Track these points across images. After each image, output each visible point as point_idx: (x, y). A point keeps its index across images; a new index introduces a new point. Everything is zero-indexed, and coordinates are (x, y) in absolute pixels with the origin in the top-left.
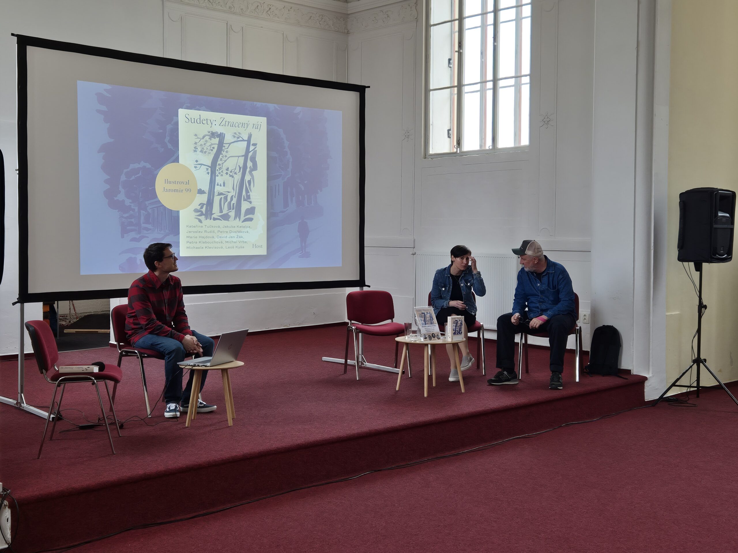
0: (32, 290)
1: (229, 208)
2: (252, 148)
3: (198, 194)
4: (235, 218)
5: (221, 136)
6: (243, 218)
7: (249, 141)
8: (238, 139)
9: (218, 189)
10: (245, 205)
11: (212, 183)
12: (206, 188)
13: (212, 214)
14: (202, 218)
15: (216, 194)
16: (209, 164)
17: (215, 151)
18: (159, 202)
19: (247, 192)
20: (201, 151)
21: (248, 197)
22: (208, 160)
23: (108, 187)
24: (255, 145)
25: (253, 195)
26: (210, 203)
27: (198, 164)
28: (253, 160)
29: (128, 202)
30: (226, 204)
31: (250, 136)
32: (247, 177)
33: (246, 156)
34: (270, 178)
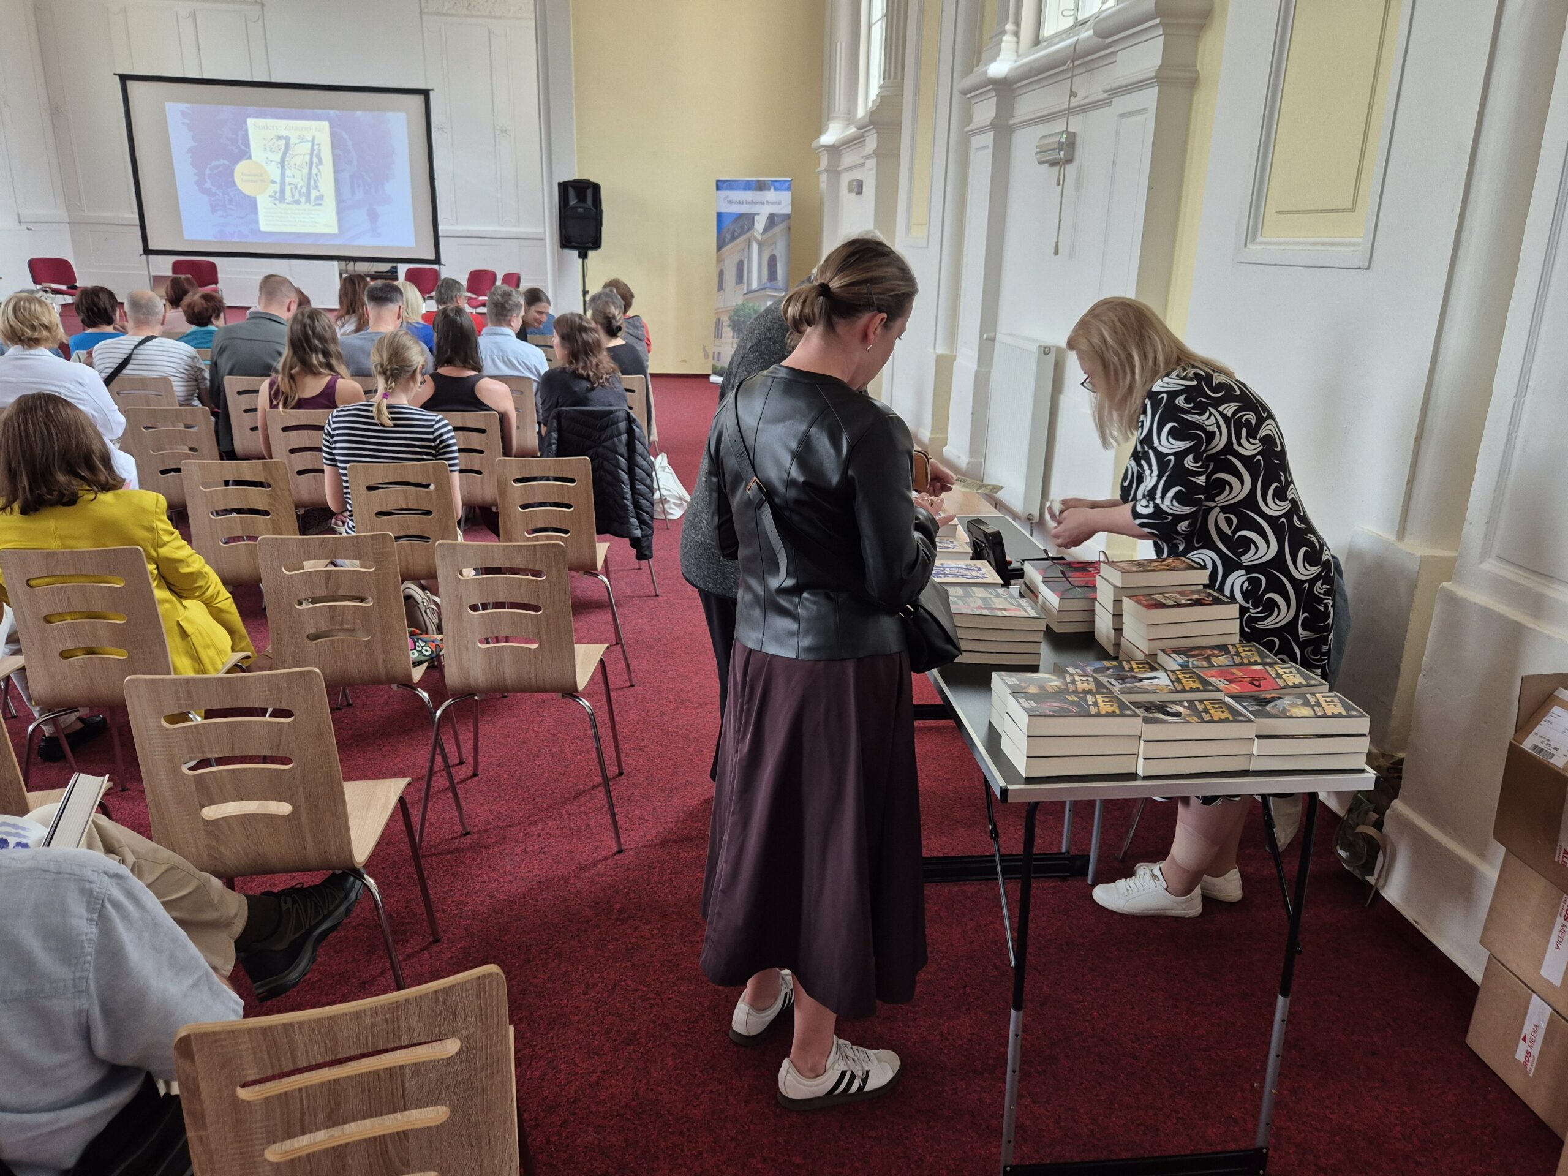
0: (151, 247)
1: (300, 194)
2: (316, 147)
3: (271, 185)
4: (306, 203)
5: (287, 139)
6: (313, 203)
7: (313, 142)
8: (302, 140)
9: (287, 180)
10: (314, 194)
11: (283, 175)
12: (278, 179)
13: (285, 199)
14: (277, 202)
15: (287, 184)
16: (279, 160)
17: (282, 150)
18: (238, 189)
19: (315, 182)
20: (271, 151)
21: (316, 187)
22: (277, 157)
23: (197, 178)
24: (319, 145)
25: (320, 184)
26: (282, 191)
27: (269, 161)
28: (319, 157)
29: (214, 189)
30: (297, 192)
31: (314, 138)
32: (314, 171)
33: (311, 155)
34: (336, 171)
